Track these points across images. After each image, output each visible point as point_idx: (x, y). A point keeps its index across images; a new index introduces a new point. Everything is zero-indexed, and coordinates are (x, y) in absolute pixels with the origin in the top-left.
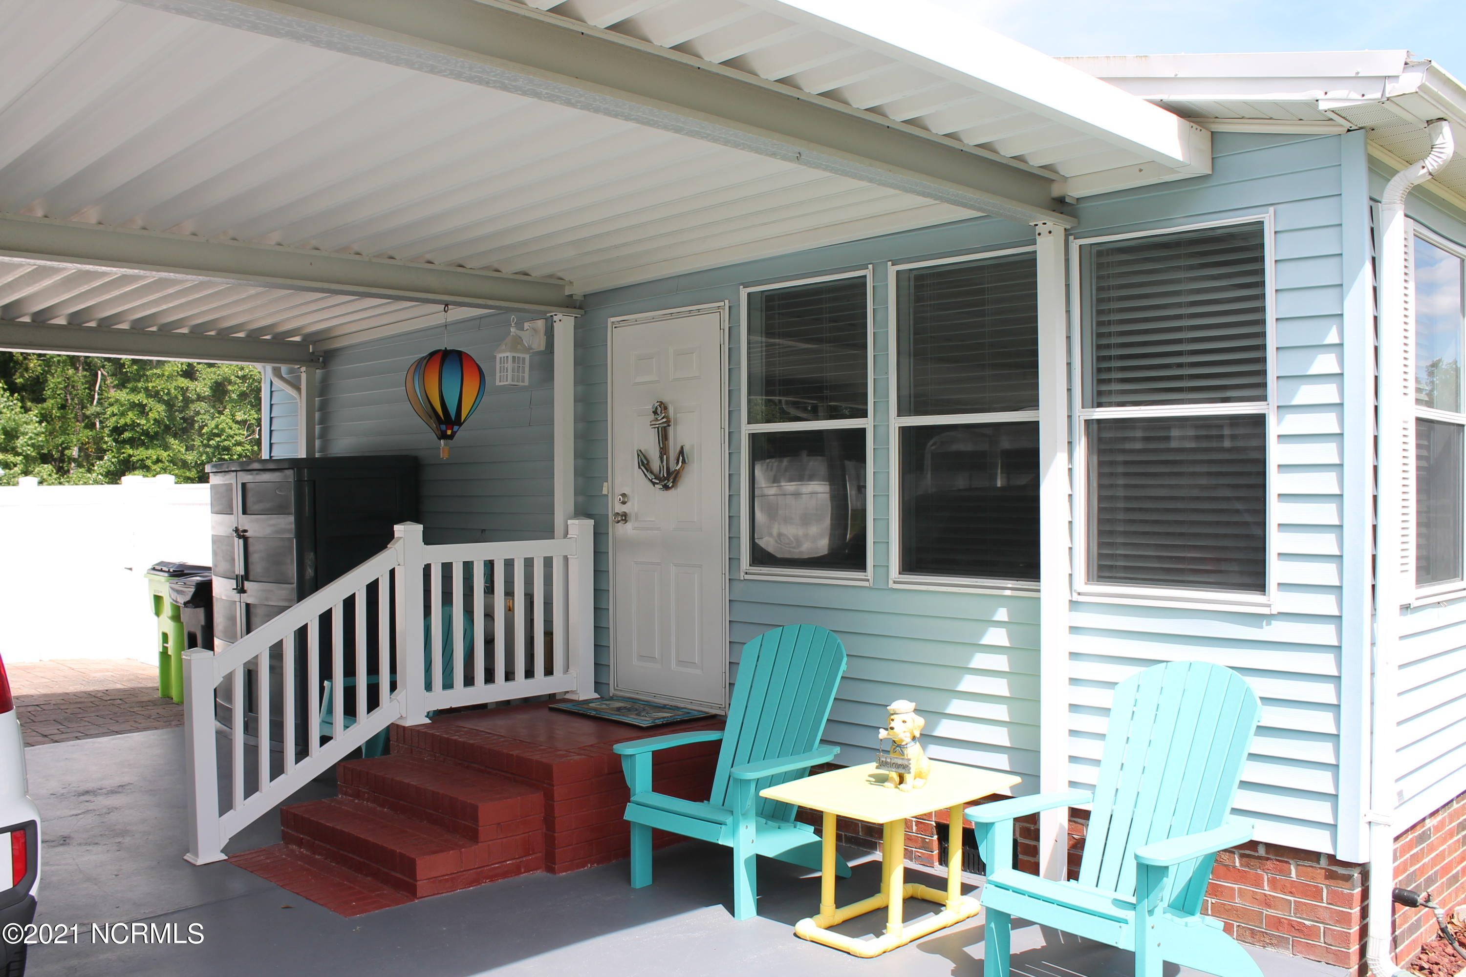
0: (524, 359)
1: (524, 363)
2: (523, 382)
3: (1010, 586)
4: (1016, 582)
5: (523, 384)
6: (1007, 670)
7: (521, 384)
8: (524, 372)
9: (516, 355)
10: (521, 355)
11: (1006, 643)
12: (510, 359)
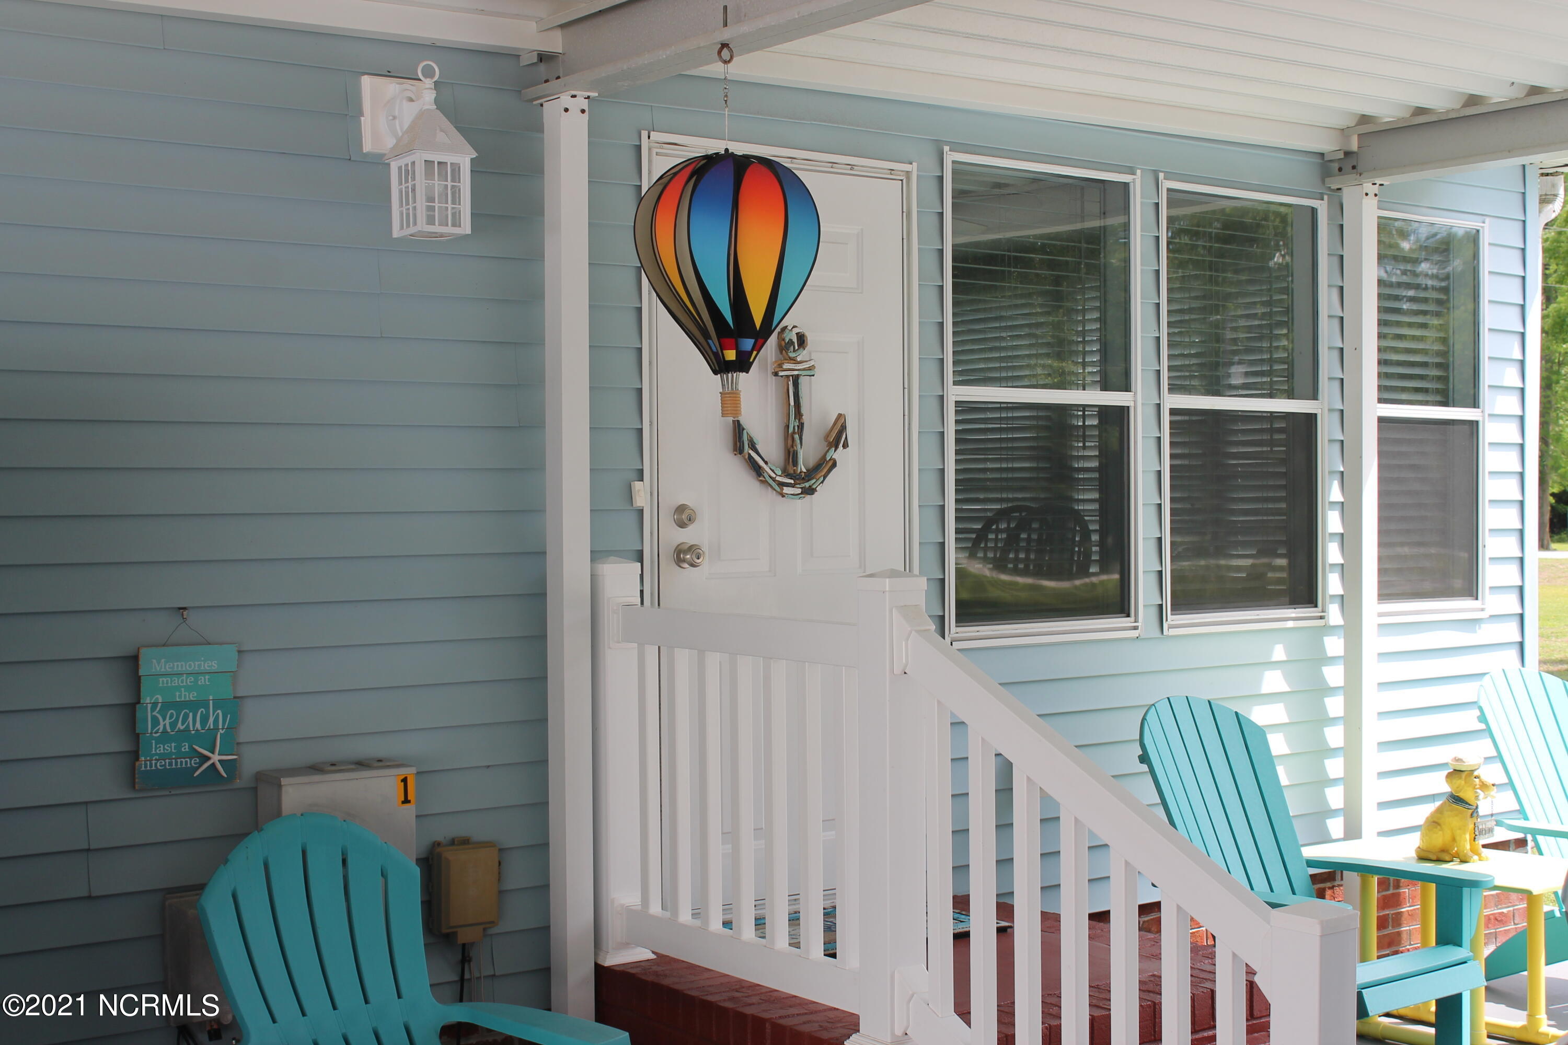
0: (456, 168)
1: (456, 176)
2: (457, 223)
3: (1293, 615)
4: (1293, 610)
5: (457, 231)
6: (1287, 721)
7: (450, 230)
8: (456, 199)
9: (436, 157)
10: (449, 158)
11: (1285, 688)
12: (420, 169)
